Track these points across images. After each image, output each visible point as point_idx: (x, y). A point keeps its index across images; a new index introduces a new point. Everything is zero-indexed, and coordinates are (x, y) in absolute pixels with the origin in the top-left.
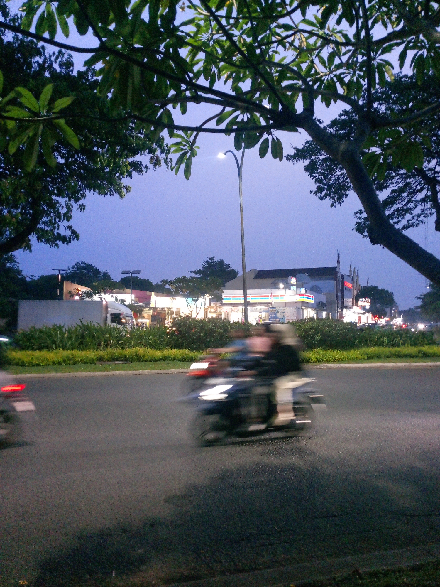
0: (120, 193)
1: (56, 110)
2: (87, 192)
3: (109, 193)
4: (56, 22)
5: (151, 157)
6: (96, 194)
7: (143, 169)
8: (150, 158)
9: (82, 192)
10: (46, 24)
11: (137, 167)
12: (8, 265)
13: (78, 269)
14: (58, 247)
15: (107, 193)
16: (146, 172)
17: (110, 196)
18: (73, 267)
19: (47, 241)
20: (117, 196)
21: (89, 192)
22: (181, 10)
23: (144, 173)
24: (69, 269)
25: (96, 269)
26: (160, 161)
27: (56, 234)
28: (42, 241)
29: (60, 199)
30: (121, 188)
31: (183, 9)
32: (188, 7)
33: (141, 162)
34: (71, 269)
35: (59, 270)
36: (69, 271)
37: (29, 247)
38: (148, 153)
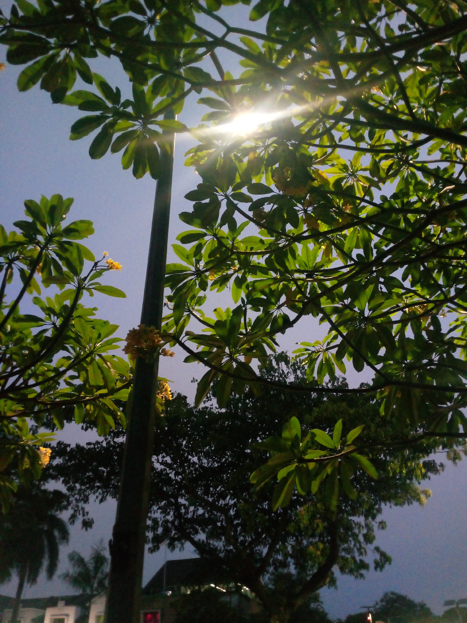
0: (419, 500)
1: (349, 443)
2: (383, 505)
3: (406, 502)
4: (333, 364)
5: (448, 452)
6: (393, 506)
7: (439, 468)
8: (446, 454)
9: (377, 507)
10: (325, 368)
11: (431, 467)
12: (312, 605)
13: (387, 602)
14: (364, 578)
15: (405, 502)
16: (443, 470)
17: (409, 504)
18: (382, 601)
19: (351, 572)
20: (415, 503)
21: (386, 505)
22: (442, 316)
23: (441, 472)
24: (377, 604)
25: (409, 600)
26: (459, 454)
27: (359, 562)
28: (345, 572)
29: (355, 519)
30: (418, 495)
31: (444, 315)
32: (449, 311)
33: (434, 461)
34: (380, 604)
35: (368, 608)
36: (378, 607)
37: (333, 582)
38: (443, 449)
